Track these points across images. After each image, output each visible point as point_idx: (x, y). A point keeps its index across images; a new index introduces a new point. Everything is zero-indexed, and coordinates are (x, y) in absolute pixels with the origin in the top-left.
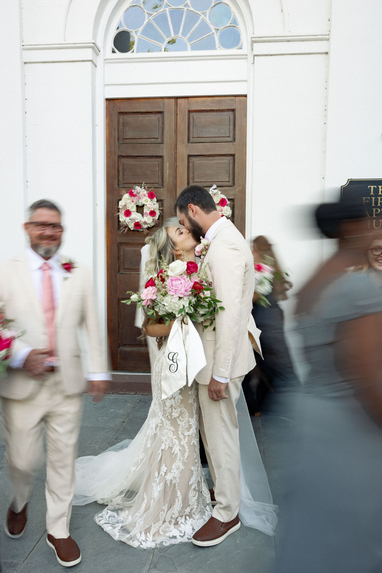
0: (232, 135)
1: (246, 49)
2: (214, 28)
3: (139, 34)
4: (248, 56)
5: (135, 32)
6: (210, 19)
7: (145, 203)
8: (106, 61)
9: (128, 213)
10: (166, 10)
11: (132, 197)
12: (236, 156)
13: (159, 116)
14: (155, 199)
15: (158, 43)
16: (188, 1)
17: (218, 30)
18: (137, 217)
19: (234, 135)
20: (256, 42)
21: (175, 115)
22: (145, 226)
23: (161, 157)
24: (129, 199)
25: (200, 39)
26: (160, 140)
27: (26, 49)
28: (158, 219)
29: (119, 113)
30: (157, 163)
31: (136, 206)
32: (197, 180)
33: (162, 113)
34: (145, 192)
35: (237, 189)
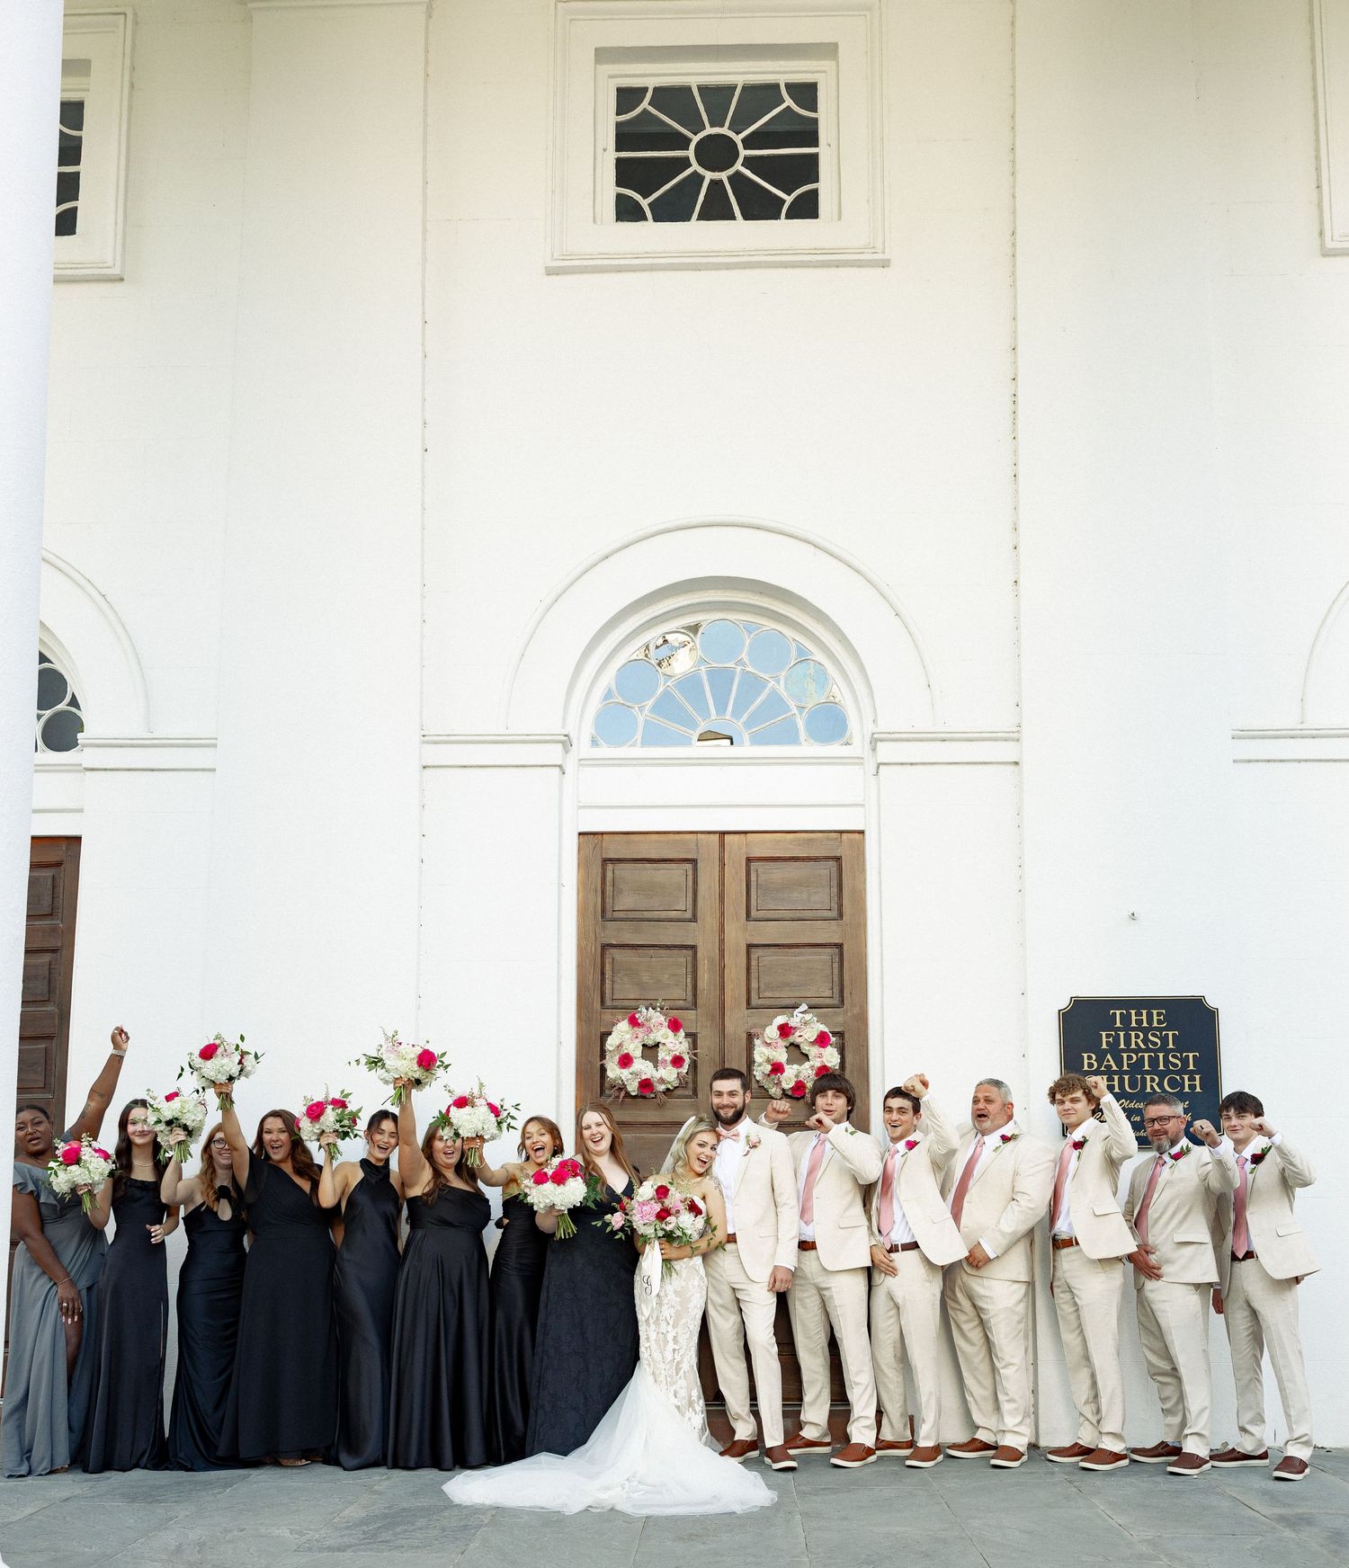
0: (835, 906)
1: (859, 747)
2: (795, 705)
3: (646, 712)
4: (866, 759)
5: (639, 708)
6: (786, 689)
7: (663, 1041)
8: (582, 762)
9: (626, 1061)
10: (700, 669)
11: (635, 1029)
12: (845, 947)
13: (689, 866)
15: (685, 729)
16: (744, 656)
17: (803, 708)
18: (643, 1068)
19: (840, 906)
20: (881, 741)
21: (719, 865)
22: (662, 1088)
23: (693, 948)
24: (628, 1033)
25: (768, 724)
26: (689, 915)
27: (428, 742)
28: (687, 1073)
29: (606, 861)
30: (683, 960)
31: (644, 1045)
32: (767, 994)
33: (694, 862)
34: (662, 1018)
35: (849, 1014)
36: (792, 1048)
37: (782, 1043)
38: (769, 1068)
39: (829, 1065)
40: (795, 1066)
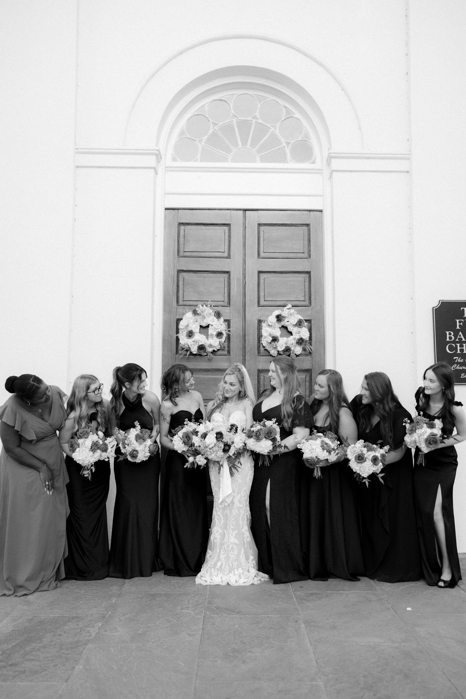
0: (306, 251)
2: (285, 141)
3: (203, 143)
4: (324, 170)
5: (199, 141)
6: (280, 132)
7: (211, 323)
9: (190, 334)
10: (232, 121)
11: (196, 316)
12: (312, 274)
13: (226, 228)
14: (222, 319)
15: (224, 153)
16: (257, 114)
17: (289, 143)
19: (309, 251)
20: (334, 158)
21: (243, 228)
22: (210, 350)
23: (228, 272)
24: (192, 319)
25: (270, 151)
26: (226, 254)
27: (80, 153)
28: (225, 342)
29: (180, 224)
30: (222, 279)
31: (201, 326)
32: (269, 299)
33: (228, 225)
34: (211, 311)
35: (314, 309)
36: (282, 329)
37: (279, 325)
38: (271, 339)
39: (304, 337)
40: (285, 338)
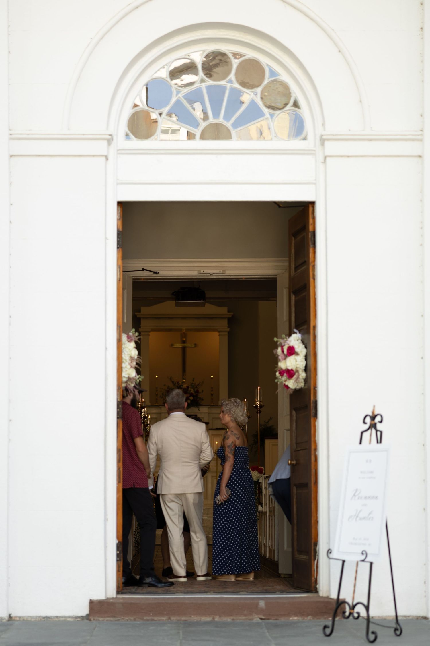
1: (312, 142)
5: (159, 112)
8: (119, 152)
10: (201, 86)
16: (233, 76)
20: (328, 140)
27: (13, 139)
